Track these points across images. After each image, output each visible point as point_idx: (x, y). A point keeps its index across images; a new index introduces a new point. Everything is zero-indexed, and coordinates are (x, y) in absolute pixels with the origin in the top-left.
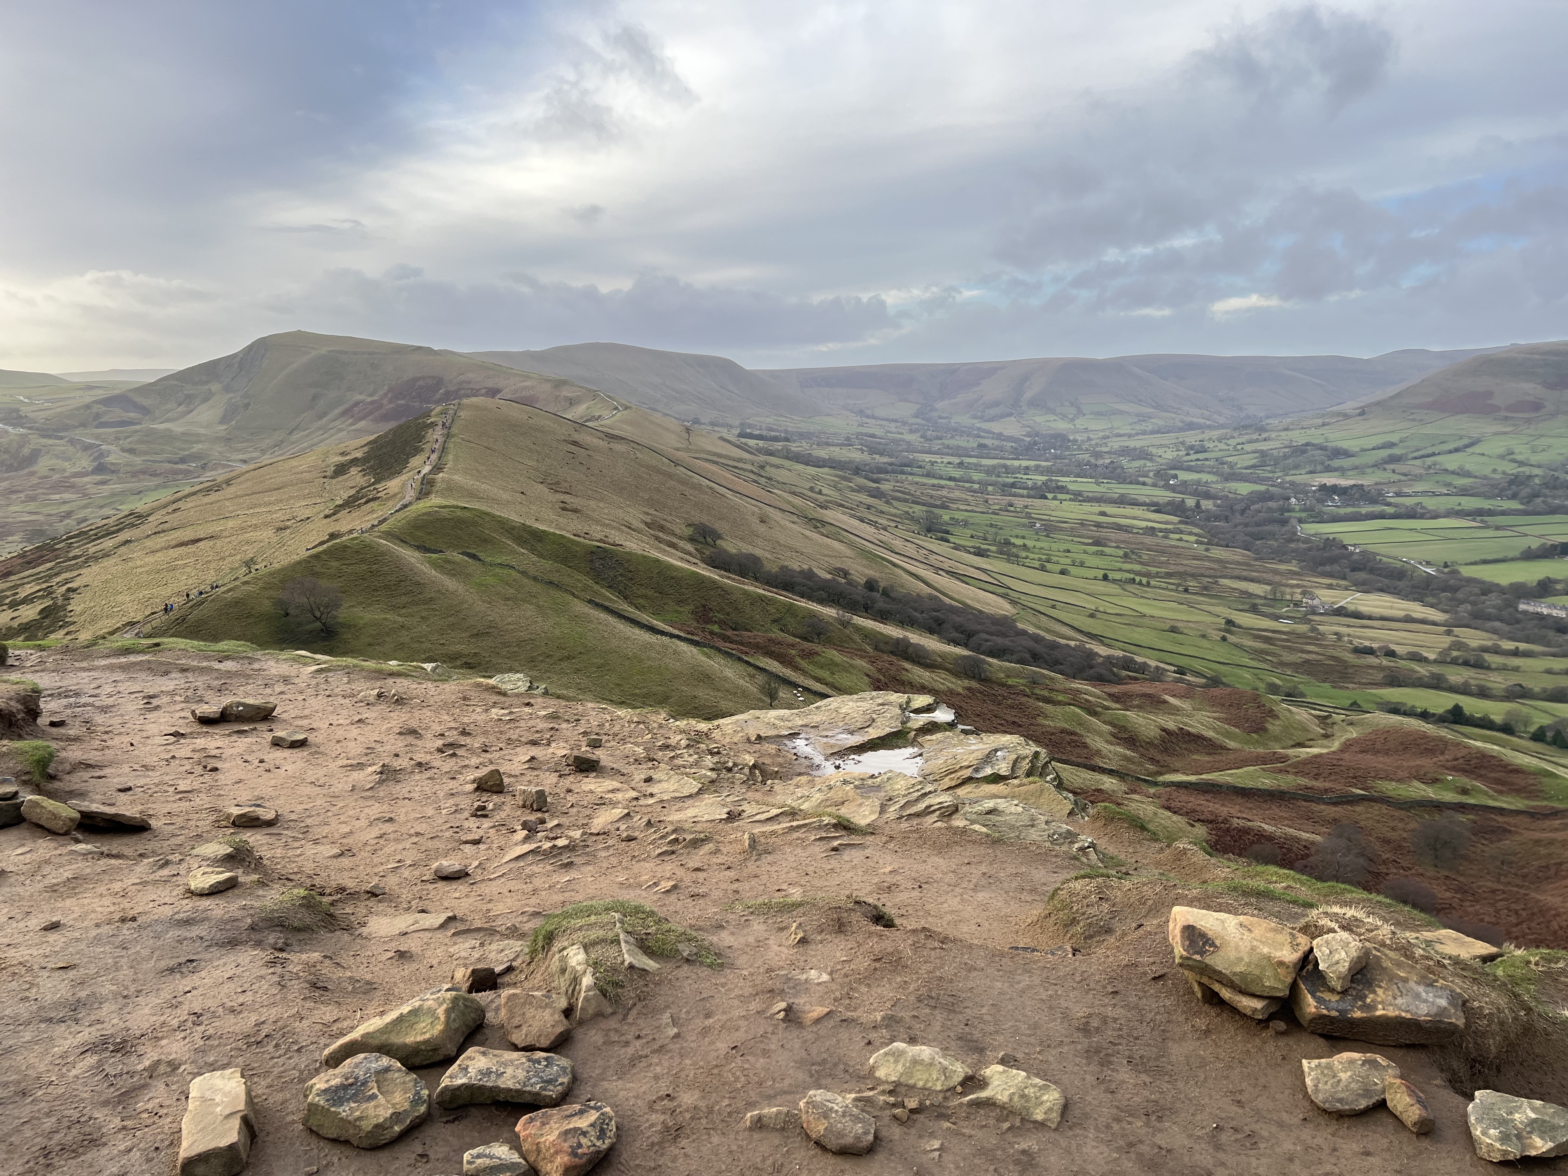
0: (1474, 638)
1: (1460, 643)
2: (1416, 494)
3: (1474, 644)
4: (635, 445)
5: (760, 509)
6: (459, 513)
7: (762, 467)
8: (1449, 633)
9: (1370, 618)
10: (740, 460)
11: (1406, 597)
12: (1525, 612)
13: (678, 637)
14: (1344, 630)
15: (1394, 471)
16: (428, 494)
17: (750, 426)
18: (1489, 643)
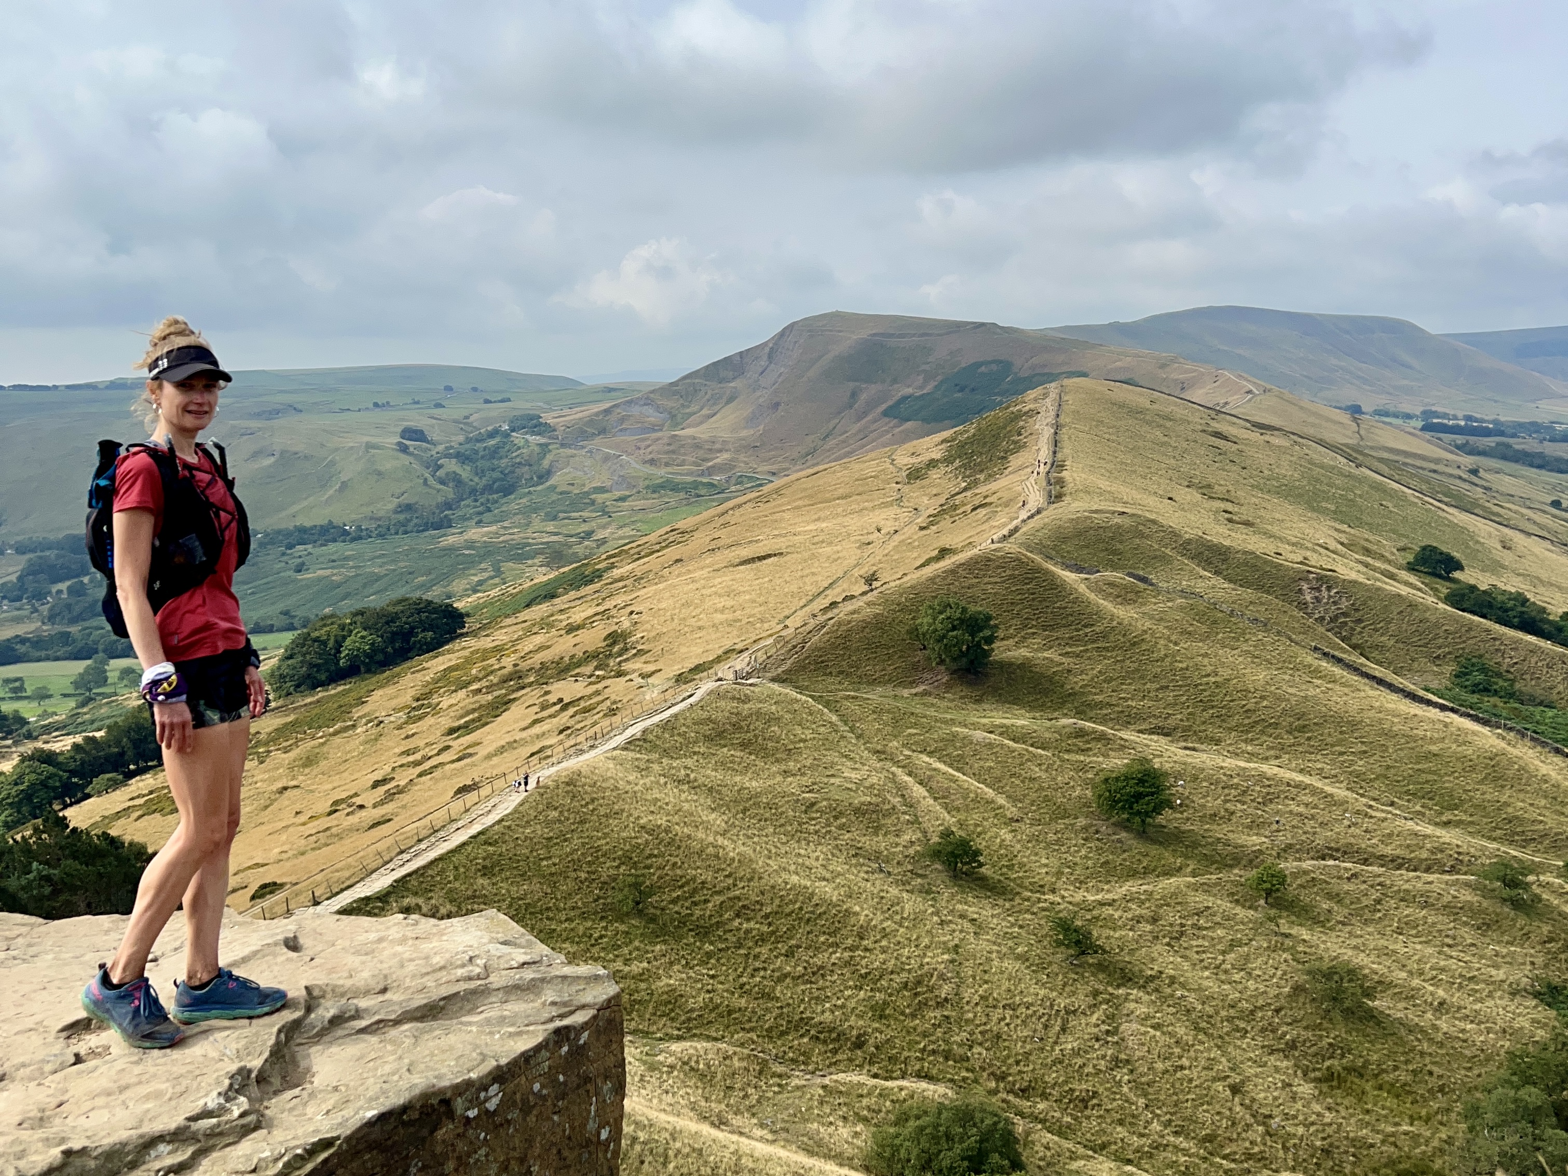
4: (1295, 438)
5: (1498, 531)
6: (1118, 520)
7: (1474, 472)
10: (1437, 461)
13: (1452, 710)
16: (1059, 497)
17: (1436, 414)
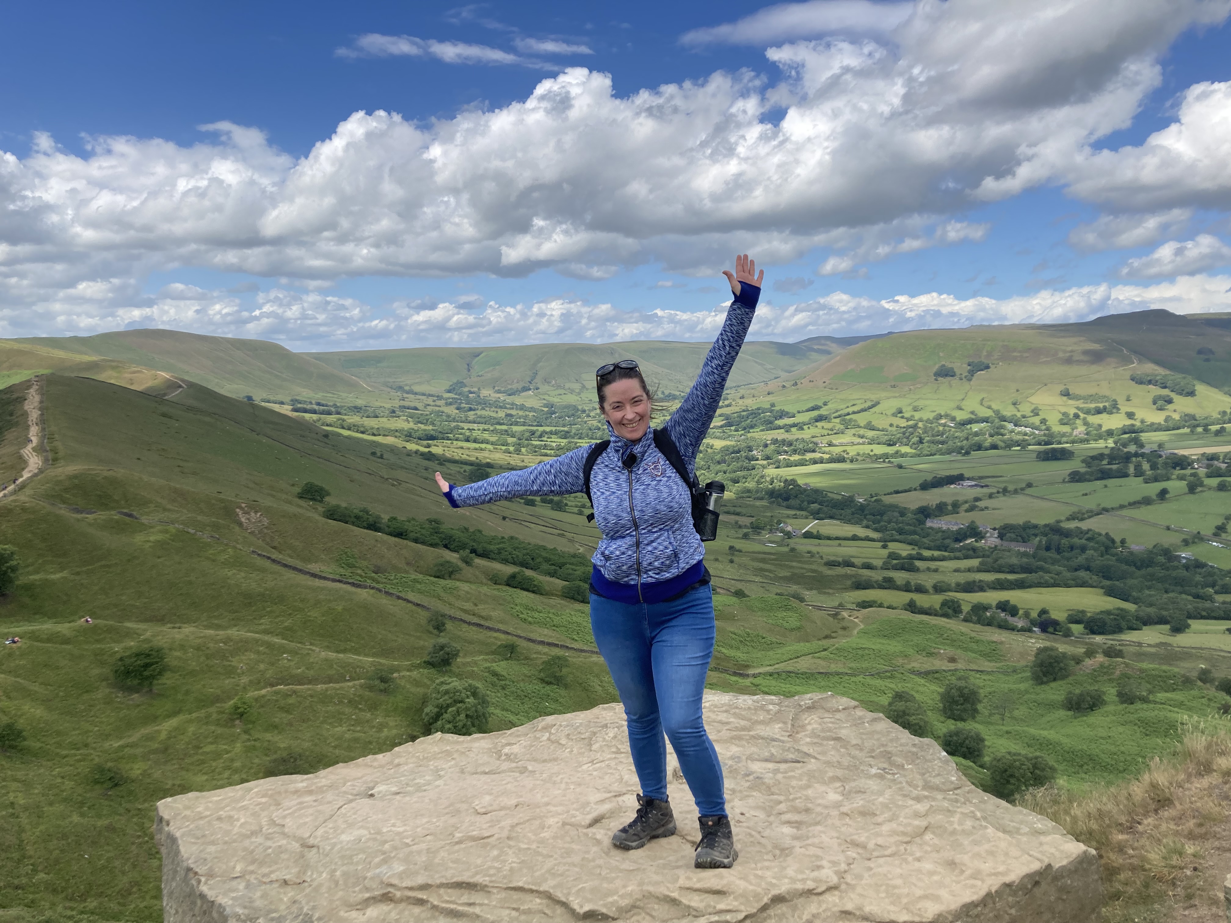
0: (904, 550)
1: (894, 553)
2: (841, 445)
3: (904, 554)
8: (885, 547)
9: (829, 538)
11: (849, 522)
12: (931, 528)
14: (814, 549)
15: (823, 428)
17: (301, 402)
18: (914, 552)
